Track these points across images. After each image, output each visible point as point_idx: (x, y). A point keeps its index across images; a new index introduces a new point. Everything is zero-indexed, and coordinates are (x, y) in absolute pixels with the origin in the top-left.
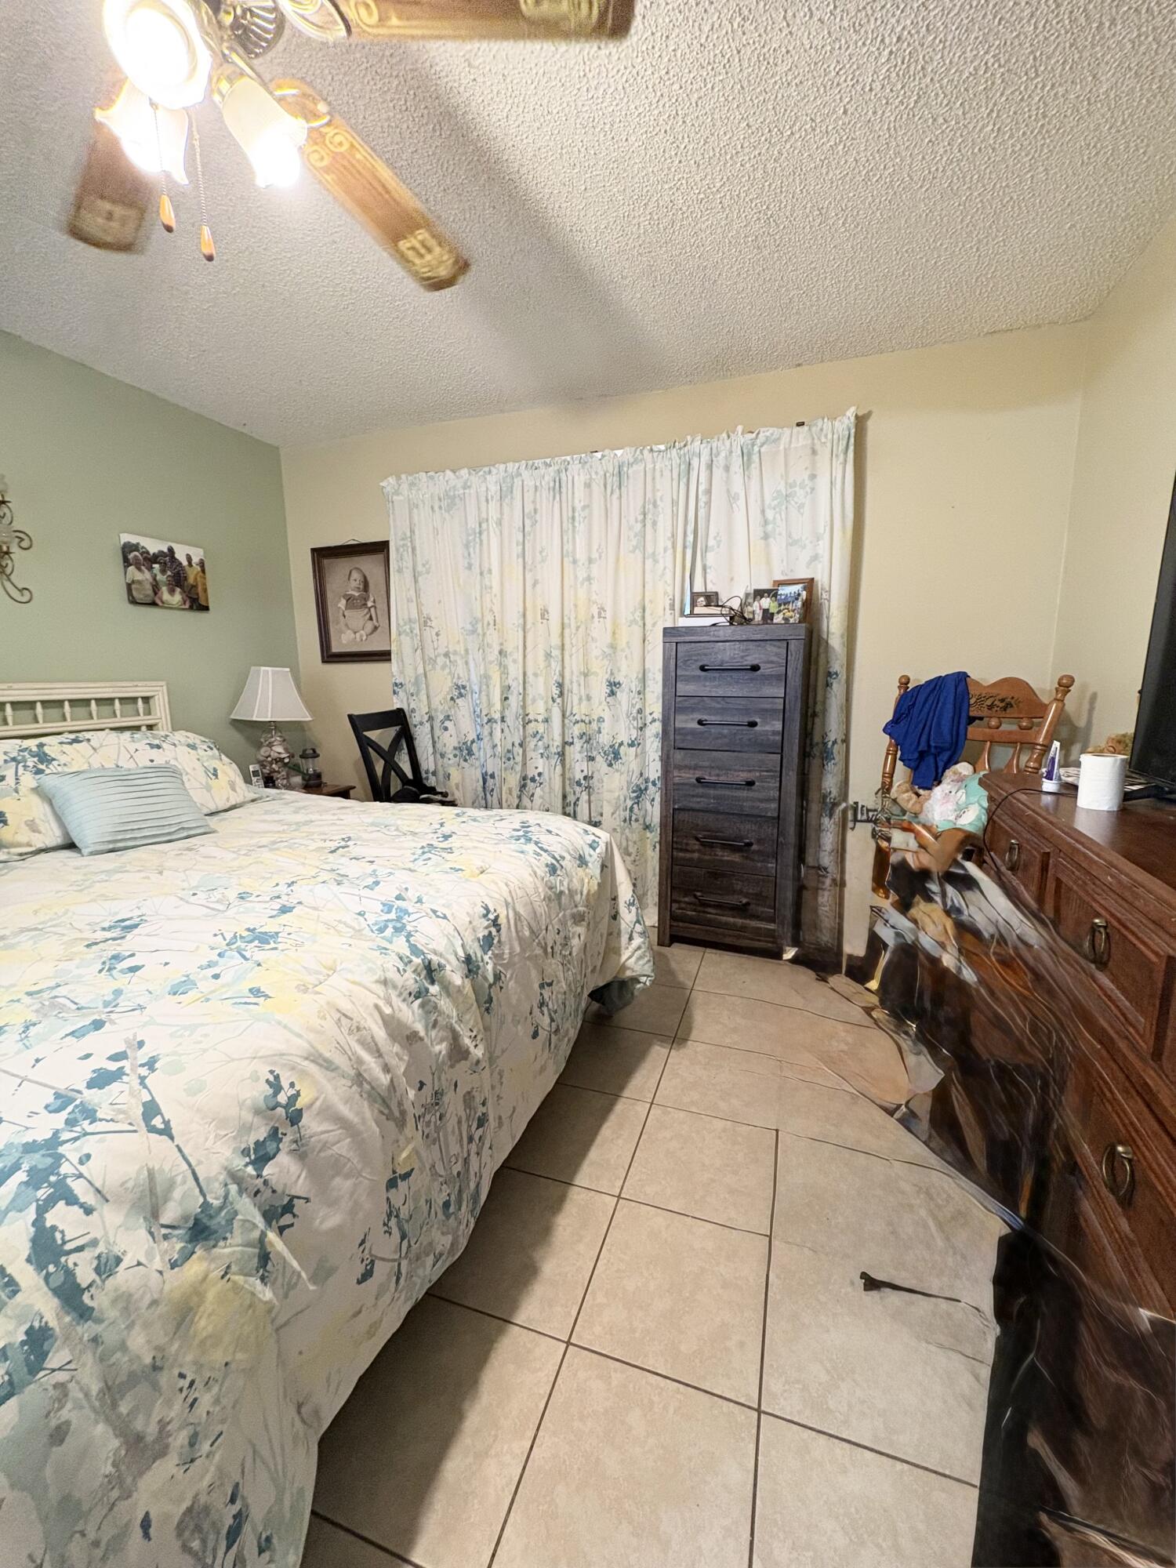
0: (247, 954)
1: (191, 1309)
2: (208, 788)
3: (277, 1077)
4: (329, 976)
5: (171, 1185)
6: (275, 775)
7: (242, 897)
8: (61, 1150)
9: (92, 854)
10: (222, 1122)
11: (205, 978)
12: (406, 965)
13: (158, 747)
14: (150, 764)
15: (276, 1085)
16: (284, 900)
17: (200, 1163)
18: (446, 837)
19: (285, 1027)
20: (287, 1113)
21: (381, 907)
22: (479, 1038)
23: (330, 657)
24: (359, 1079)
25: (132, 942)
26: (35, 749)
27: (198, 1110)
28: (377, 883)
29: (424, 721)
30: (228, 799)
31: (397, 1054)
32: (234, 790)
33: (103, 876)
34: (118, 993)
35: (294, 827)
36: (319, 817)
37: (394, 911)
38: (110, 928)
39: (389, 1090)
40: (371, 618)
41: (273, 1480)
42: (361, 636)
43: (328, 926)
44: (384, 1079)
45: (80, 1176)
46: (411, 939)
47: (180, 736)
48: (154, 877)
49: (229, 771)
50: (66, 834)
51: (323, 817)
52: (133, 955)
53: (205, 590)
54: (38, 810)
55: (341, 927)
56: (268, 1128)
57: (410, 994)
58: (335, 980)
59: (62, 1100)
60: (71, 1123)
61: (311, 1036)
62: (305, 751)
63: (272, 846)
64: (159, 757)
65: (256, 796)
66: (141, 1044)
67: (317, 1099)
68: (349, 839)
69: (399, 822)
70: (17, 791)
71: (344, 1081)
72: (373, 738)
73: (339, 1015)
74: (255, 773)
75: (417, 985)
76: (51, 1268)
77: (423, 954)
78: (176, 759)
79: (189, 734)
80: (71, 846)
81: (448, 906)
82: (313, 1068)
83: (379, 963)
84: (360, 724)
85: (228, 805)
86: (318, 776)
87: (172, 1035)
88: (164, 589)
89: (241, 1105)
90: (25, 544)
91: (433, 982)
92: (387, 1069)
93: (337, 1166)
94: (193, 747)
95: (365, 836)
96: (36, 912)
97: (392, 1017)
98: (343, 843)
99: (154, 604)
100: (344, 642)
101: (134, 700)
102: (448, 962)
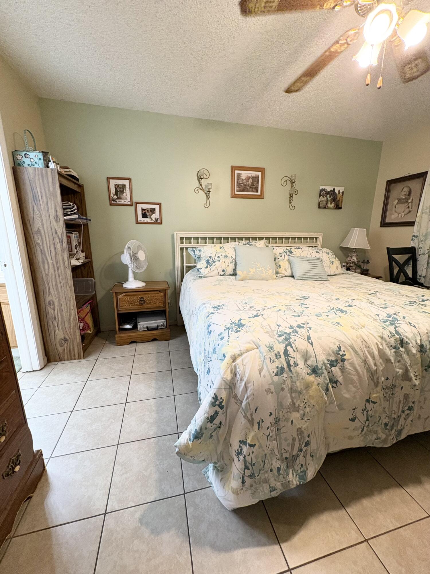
0: (337, 314)
1: (309, 387)
2: (330, 267)
3: (340, 347)
4: (362, 328)
5: (310, 357)
6: (351, 268)
7: (337, 299)
8: (291, 336)
9: (297, 279)
10: (324, 350)
11: (324, 315)
12: (392, 336)
13: (318, 252)
14: (315, 257)
15: (340, 349)
16: (350, 303)
17: (317, 356)
18: (423, 301)
19: (345, 335)
20: (341, 357)
21: (386, 315)
22: (418, 377)
23: (384, 224)
24: (365, 362)
25: (306, 302)
26: (289, 250)
27: (319, 343)
28: (386, 308)
29: (426, 253)
30: (335, 272)
31: (381, 363)
32: (337, 269)
33: (300, 285)
34: (303, 311)
35: (356, 284)
36: (366, 283)
37: (391, 318)
38: (301, 297)
39: (374, 372)
40: (409, 207)
41: (317, 443)
42: (402, 215)
43: (364, 315)
44: (374, 368)
45: (294, 343)
46: (396, 329)
47: (325, 250)
48: (312, 288)
49: (337, 263)
50: (292, 273)
51: (367, 283)
52: (306, 304)
53: (342, 202)
54: (287, 265)
55: (368, 316)
56: (336, 358)
57: (391, 346)
58: (363, 330)
59: (291, 327)
60: (293, 332)
61: (353, 341)
62: (364, 260)
63: (347, 288)
64: (318, 256)
65: (344, 272)
66: (308, 323)
67: (350, 359)
68: (377, 292)
69: (401, 291)
70: (284, 260)
71: (360, 360)
72: (396, 258)
73: (363, 340)
74: (344, 266)
75: (395, 344)
76: (286, 357)
77: (401, 335)
78: (322, 257)
79: (327, 249)
80: (292, 276)
81: (418, 324)
82: (351, 350)
83: (381, 331)
84: (391, 252)
85: (334, 274)
86: (367, 270)
87: (315, 324)
88: (329, 203)
89: (330, 348)
90: (296, 193)
91: (402, 347)
92: (375, 365)
93: (352, 382)
94: (328, 253)
95: (384, 292)
96: (285, 289)
97: (382, 350)
98: (374, 293)
99: (325, 208)
100: (392, 218)
101: (313, 238)
102: (411, 343)
